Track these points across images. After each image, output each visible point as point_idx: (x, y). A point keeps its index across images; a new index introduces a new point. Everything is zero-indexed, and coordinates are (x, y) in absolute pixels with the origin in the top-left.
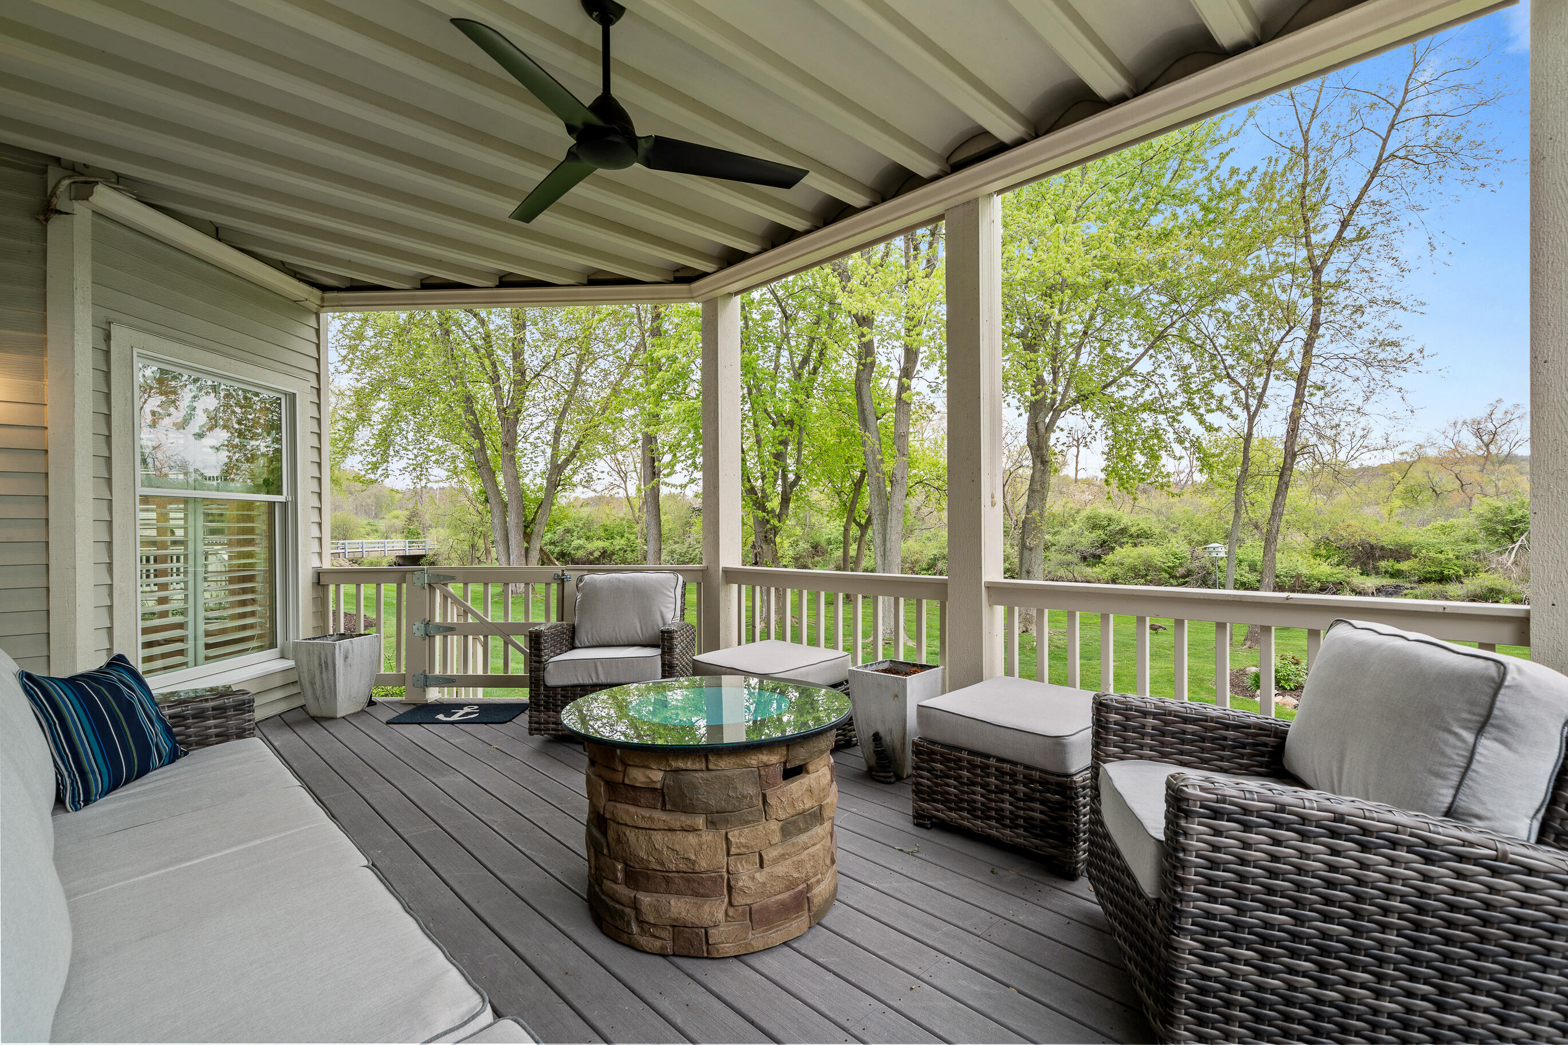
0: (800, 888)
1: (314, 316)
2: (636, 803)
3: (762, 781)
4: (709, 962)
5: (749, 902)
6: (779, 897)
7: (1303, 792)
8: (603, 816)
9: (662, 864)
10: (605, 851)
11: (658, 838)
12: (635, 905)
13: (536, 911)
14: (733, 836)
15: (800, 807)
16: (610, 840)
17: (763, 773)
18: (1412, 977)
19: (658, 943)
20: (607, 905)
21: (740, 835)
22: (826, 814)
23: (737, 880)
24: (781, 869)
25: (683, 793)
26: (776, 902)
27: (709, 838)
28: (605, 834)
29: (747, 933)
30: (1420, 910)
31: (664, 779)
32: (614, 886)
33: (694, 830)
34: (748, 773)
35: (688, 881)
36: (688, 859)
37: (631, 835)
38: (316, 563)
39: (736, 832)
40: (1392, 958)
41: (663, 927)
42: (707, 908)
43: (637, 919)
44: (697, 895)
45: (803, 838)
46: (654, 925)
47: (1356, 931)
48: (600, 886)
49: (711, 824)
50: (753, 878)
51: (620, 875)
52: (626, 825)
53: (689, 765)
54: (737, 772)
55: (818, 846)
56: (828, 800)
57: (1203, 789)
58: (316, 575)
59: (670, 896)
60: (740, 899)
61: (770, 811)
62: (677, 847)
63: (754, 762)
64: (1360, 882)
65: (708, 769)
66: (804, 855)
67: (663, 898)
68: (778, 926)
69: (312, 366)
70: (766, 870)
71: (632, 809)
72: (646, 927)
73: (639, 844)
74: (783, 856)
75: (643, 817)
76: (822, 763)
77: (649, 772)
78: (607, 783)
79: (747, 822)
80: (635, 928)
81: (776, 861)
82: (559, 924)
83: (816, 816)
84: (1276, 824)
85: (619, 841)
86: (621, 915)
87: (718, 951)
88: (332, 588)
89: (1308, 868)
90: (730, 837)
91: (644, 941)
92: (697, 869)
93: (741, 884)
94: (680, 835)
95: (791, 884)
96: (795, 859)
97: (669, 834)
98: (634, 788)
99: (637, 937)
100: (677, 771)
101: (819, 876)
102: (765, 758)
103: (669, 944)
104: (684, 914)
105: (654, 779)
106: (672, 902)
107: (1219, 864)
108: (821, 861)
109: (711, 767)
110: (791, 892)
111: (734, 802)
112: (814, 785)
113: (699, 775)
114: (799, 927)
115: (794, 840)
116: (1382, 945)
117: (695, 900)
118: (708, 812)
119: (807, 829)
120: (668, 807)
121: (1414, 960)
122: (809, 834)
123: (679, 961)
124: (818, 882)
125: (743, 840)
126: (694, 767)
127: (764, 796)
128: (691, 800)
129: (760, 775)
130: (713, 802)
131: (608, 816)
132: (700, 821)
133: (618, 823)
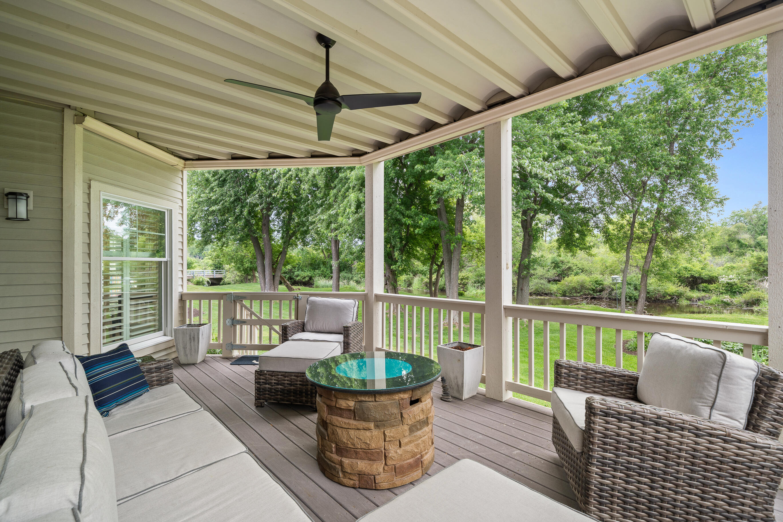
0: (418, 456)
1: (181, 172)
2: (341, 416)
3: (400, 406)
4: (376, 491)
5: (394, 463)
6: (408, 461)
7: (644, 406)
8: (326, 421)
9: (354, 445)
10: (327, 438)
11: (352, 433)
12: (341, 464)
13: (293, 465)
14: (387, 432)
15: (418, 418)
16: (329, 433)
17: (401, 402)
18: (690, 486)
19: (352, 482)
20: (328, 464)
21: (390, 432)
22: (430, 421)
23: (389, 453)
24: (409, 448)
25: (364, 412)
26: (407, 463)
27: (376, 433)
28: (326, 430)
29: (393, 478)
30: (694, 457)
31: (355, 405)
32: (331, 455)
33: (369, 429)
34: (394, 403)
35: (366, 453)
36: (366, 443)
37: (339, 431)
38: (180, 290)
39: (389, 431)
40: (682, 477)
41: (354, 475)
42: (375, 466)
43: (342, 471)
44: (370, 460)
45: (419, 433)
46: (350, 474)
47: (667, 466)
48: (324, 454)
49: (377, 426)
50: (396, 452)
51: (334, 450)
52: (337, 426)
53: (367, 399)
54: (389, 402)
55: (426, 437)
56: (431, 415)
57: (601, 404)
58: (180, 296)
59: (357, 460)
60: (390, 462)
61: (404, 421)
62: (361, 437)
63: (397, 398)
64: (668, 445)
65: (375, 401)
66: (420, 441)
67: (354, 461)
68: (407, 475)
70: (403, 448)
71: (340, 419)
72: (346, 474)
73: (343, 436)
74: (410, 442)
75: (345, 423)
76: (428, 397)
77: (347, 402)
78: (328, 406)
79: (393, 426)
80: (341, 475)
81: (407, 444)
82: (304, 471)
83: (426, 422)
84: (632, 419)
85: (333, 433)
86: (335, 469)
87: (380, 486)
88: (188, 302)
89: (646, 439)
90: (386, 433)
91: (345, 481)
92: (370, 448)
93: (391, 455)
94: (362, 432)
95: (414, 455)
96: (416, 443)
97: (357, 431)
98: (340, 409)
99: (342, 479)
100: (361, 401)
101: (427, 451)
102: (402, 396)
103: (357, 483)
104: (364, 469)
105: (350, 405)
106: (359, 463)
107: (608, 436)
108: (427, 444)
109: (377, 400)
110: (414, 459)
111: (388, 416)
112: (424, 408)
113: (371, 403)
114: (417, 475)
115: (415, 434)
116: (678, 472)
117: (370, 462)
118: (375, 421)
119: (421, 429)
120: (357, 418)
121: (691, 478)
122: (422, 431)
123: (362, 491)
124: (426, 453)
125: (392, 435)
126: (369, 400)
127: (401, 414)
128: (368, 415)
129: (399, 404)
130: (378, 416)
131: (328, 421)
132: (372, 425)
133: (333, 425)
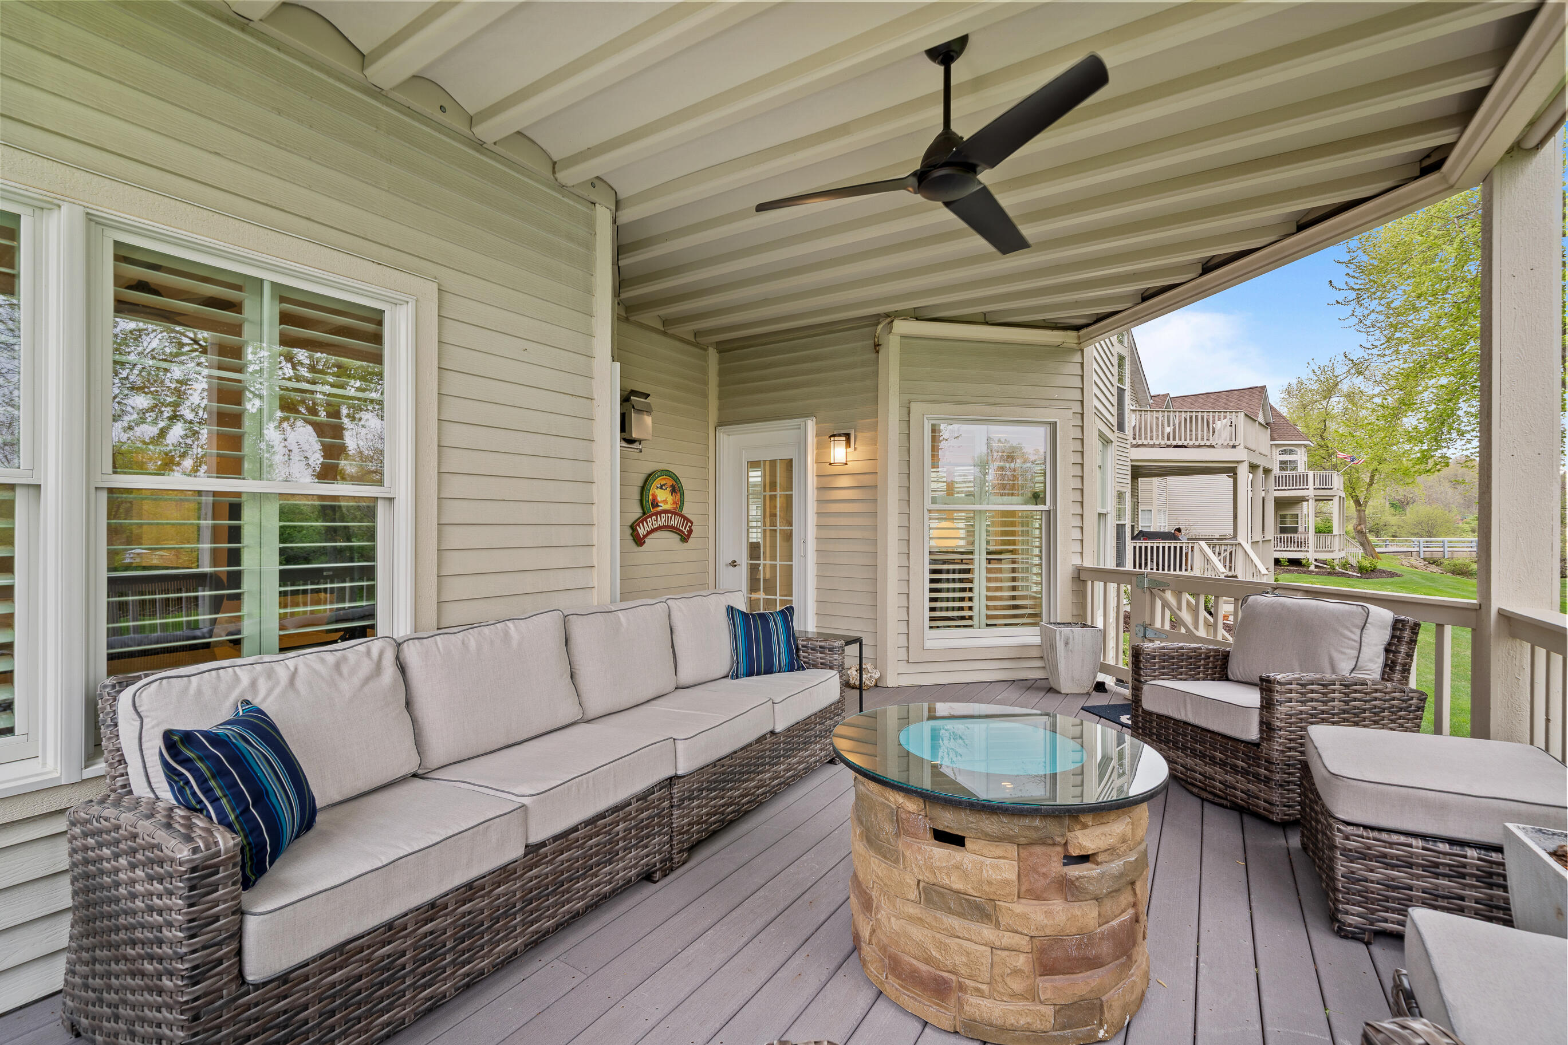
1: (1080, 352)
38: (1077, 561)
58: (1077, 571)
69: (1076, 395)
88: (1089, 583)
